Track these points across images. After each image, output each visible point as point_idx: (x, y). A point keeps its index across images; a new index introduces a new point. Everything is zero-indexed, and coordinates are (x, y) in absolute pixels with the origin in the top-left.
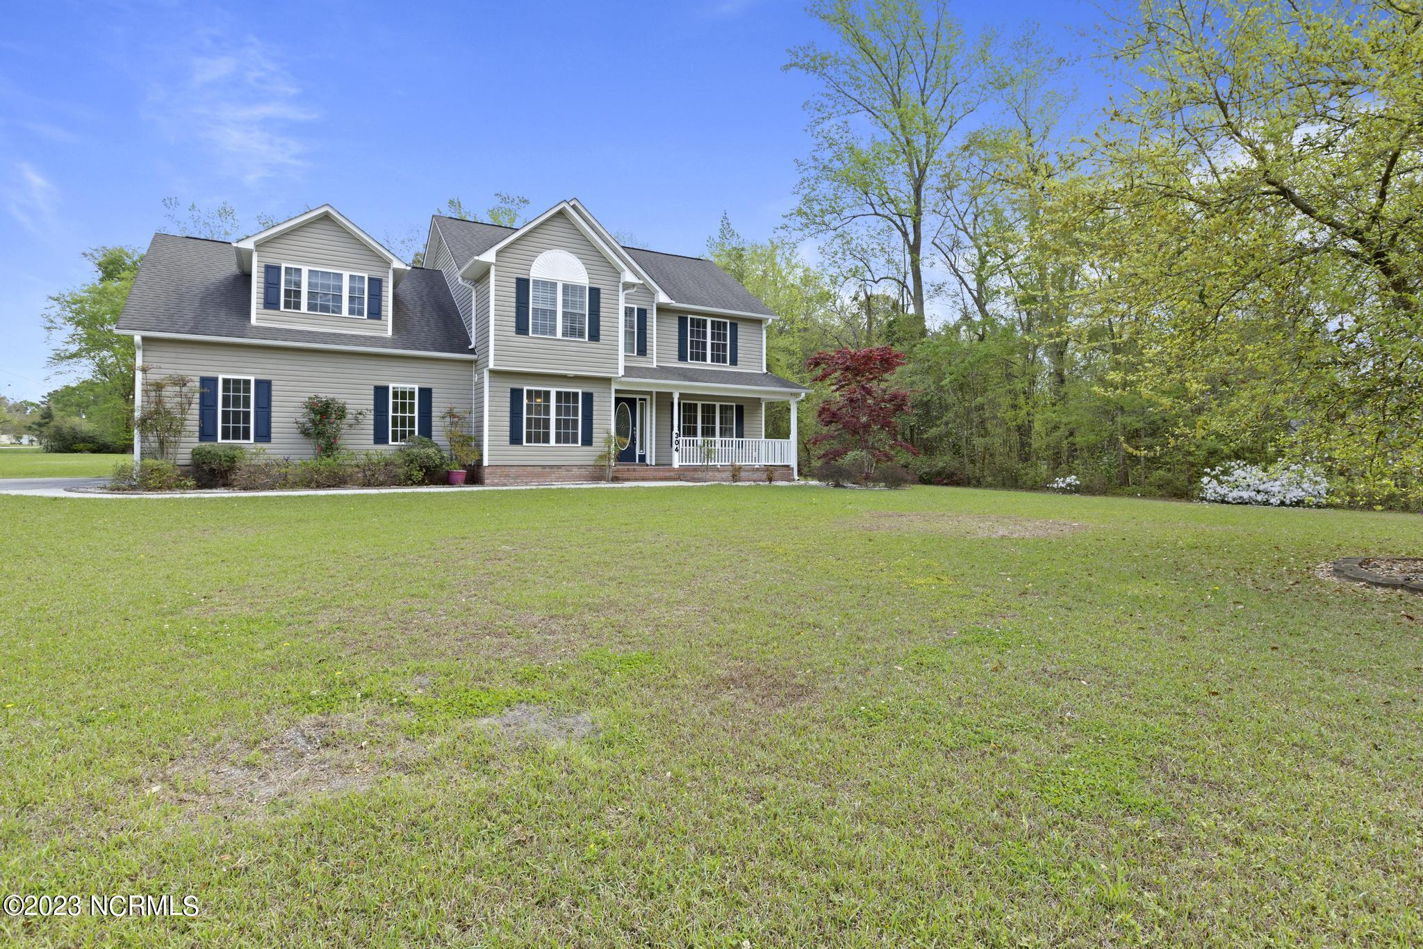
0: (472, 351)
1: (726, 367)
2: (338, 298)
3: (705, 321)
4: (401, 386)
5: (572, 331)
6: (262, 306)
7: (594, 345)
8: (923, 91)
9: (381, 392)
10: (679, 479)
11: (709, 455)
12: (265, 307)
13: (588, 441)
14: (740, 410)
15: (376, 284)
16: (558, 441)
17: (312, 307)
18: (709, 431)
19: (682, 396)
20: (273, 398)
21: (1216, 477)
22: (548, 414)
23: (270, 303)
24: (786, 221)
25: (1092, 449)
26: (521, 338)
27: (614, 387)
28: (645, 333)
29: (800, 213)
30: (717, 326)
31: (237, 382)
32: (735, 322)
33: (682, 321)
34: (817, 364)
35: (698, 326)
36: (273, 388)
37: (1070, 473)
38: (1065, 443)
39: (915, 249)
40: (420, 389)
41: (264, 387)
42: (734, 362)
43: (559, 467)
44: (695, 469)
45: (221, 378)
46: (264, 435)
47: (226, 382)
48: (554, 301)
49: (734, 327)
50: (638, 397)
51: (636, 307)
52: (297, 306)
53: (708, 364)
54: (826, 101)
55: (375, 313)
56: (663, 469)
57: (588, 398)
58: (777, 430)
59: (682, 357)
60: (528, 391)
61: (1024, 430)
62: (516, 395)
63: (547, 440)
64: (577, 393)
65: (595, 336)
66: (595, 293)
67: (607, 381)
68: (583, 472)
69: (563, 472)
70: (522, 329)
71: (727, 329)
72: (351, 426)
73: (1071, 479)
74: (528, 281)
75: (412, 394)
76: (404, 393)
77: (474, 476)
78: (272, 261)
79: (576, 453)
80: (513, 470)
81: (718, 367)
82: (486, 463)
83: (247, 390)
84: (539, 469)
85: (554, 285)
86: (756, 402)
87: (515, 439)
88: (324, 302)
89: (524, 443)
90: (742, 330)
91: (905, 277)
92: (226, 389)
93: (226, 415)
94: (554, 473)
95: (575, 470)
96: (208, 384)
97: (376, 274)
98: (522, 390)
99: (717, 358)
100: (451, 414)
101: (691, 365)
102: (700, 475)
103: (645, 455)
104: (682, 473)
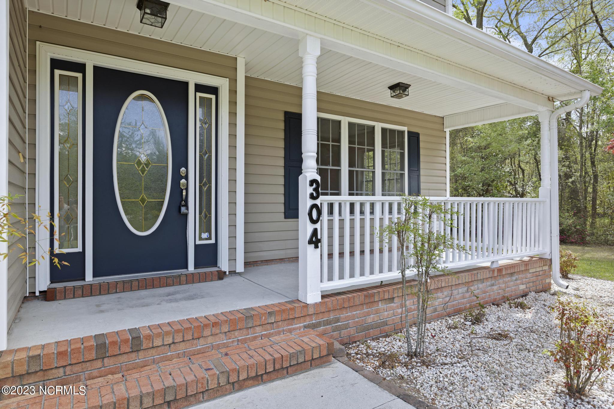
50: (191, 79)
103: (215, 246)
104: (332, 316)
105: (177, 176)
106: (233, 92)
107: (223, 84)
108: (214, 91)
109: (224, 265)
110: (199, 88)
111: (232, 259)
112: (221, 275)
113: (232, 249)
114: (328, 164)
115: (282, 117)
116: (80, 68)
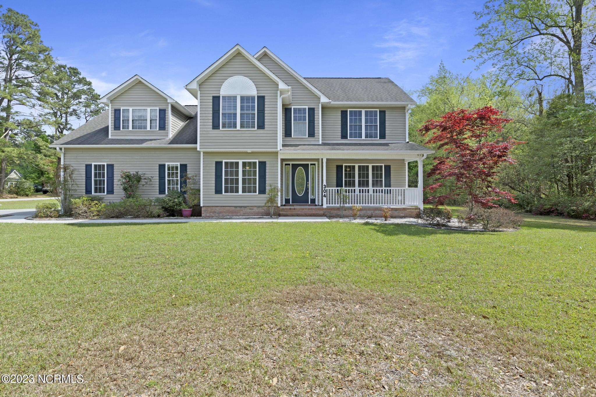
1: (378, 140)
2: (145, 122)
3: (361, 111)
4: (171, 164)
5: (247, 124)
6: (113, 129)
7: (261, 131)
9: (162, 167)
12: (115, 130)
13: (262, 191)
14: (388, 168)
15: (163, 112)
16: (244, 191)
17: (133, 127)
18: (364, 183)
20: (115, 173)
22: (238, 176)
23: (117, 128)
26: (216, 131)
28: (314, 123)
30: (369, 114)
31: (100, 166)
32: (383, 110)
33: (343, 113)
35: (355, 116)
36: (115, 168)
40: (181, 165)
41: (111, 168)
42: (383, 136)
43: (245, 207)
44: (339, 208)
45: (93, 164)
46: (111, 191)
47: (95, 166)
48: (235, 107)
49: (383, 114)
50: (309, 163)
51: (307, 107)
52: (127, 127)
53: (363, 139)
55: (162, 128)
57: (263, 165)
59: (344, 136)
60: (225, 163)
63: (237, 191)
64: (256, 162)
65: (261, 126)
66: (261, 99)
67: (273, 154)
69: (248, 210)
70: (216, 126)
71: (377, 116)
72: (143, 185)
74: (219, 97)
75: (177, 168)
76: (173, 168)
78: (117, 107)
79: (256, 199)
80: (218, 209)
82: (202, 205)
83: (104, 169)
84: (233, 208)
85: (235, 98)
86: (401, 162)
87: (218, 191)
88: (140, 124)
89: (223, 193)
90: (389, 115)
92: (95, 169)
93: (96, 181)
94: (242, 210)
95: (255, 209)
96: (88, 167)
97: (163, 107)
98: (222, 162)
99: (370, 135)
101: (350, 140)
102: (343, 212)
103: (315, 199)
104: (329, 211)
105: (307, 184)
106: (318, 164)
107: (316, 163)
108: (315, 164)
109: (317, 203)
110: (311, 164)
111: (318, 202)
112: (316, 205)
113: (318, 200)
114: (351, 178)
115: (336, 167)
116: (289, 164)
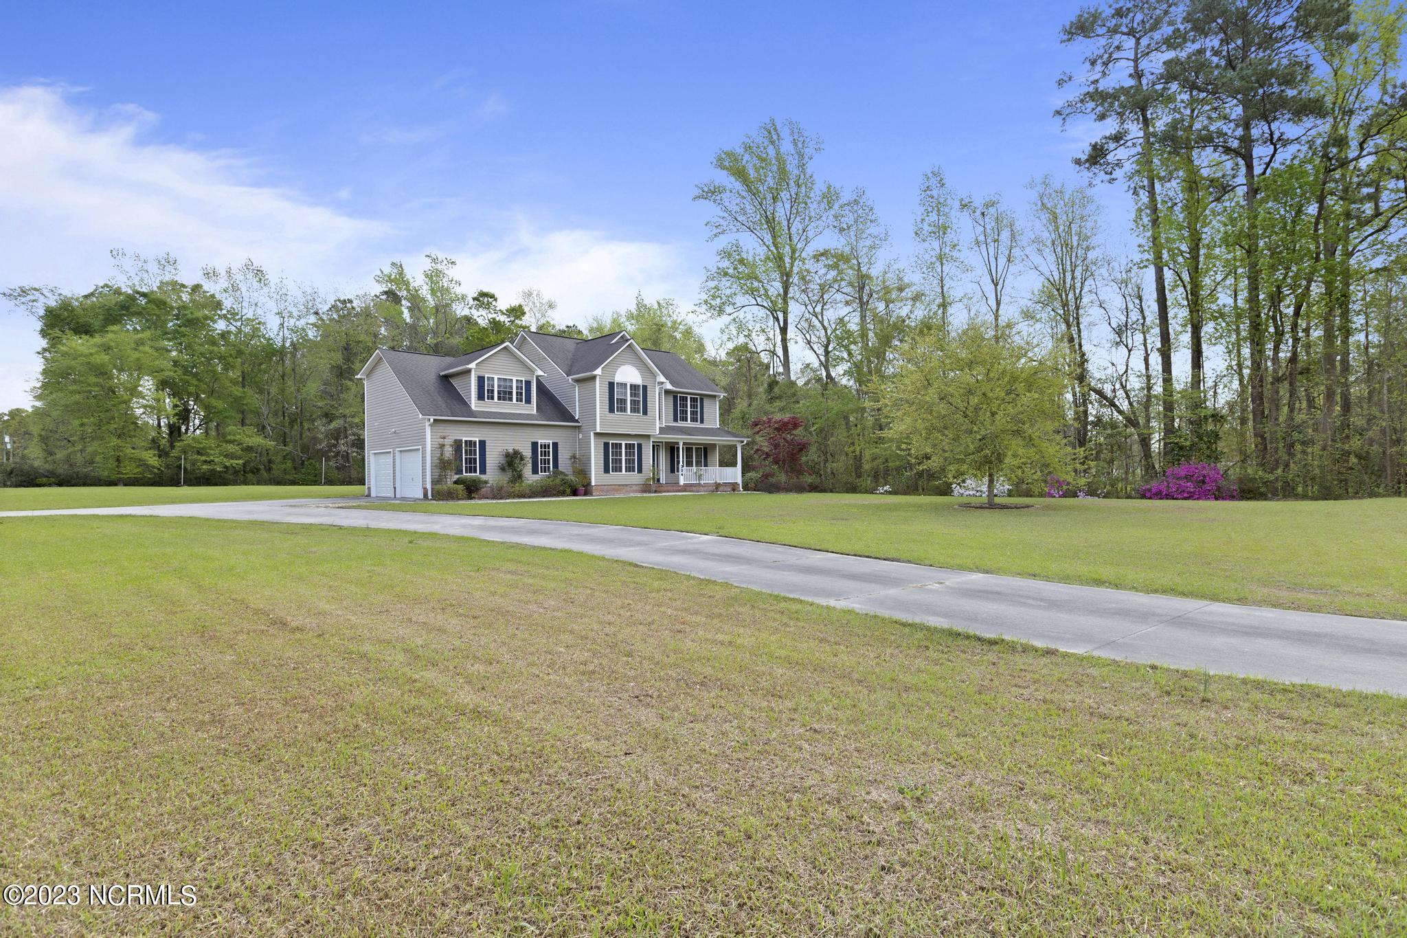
0: (577, 421)
1: (698, 425)
2: (511, 393)
3: (687, 398)
4: (543, 441)
5: (634, 410)
6: (476, 399)
7: (645, 417)
8: (789, 221)
9: (534, 445)
10: (685, 491)
11: (700, 477)
12: (478, 400)
13: (640, 471)
14: (706, 449)
15: (528, 383)
16: (626, 471)
17: (499, 398)
18: (690, 463)
19: (684, 444)
20: (486, 450)
21: (959, 484)
22: (621, 456)
23: (481, 397)
24: (696, 308)
25: (898, 469)
26: (612, 415)
27: (652, 440)
29: (706, 302)
30: (693, 400)
31: (470, 441)
32: (703, 397)
33: (675, 398)
34: (756, 425)
35: (683, 401)
36: (486, 444)
37: (886, 485)
38: (882, 467)
39: (784, 330)
40: (552, 443)
41: (483, 443)
42: (702, 422)
43: (627, 485)
44: (691, 485)
45: (463, 440)
46: (483, 471)
47: (466, 442)
48: (626, 393)
49: (702, 400)
52: (493, 398)
53: (689, 424)
54: (722, 222)
55: (528, 401)
56: (674, 485)
57: (640, 446)
58: (728, 462)
59: (675, 420)
60: (612, 443)
61: (858, 459)
62: (606, 445)
63: (621, 471)
64: (635, 444)
65: (645, 413)
66: (645, 388)
67: (648, 437)
68: (638, 488)
69: (628, 488)
70: (611, 410)
71: (698, 401)
72: (522, 464)
73: (887, 488)
74: (614, 383)
75: (549, 446)
76: (545, 445)
77: (587, 492)
78: (481, 374)
79: (635, 478)
80: (606, 487)
81: (694, 425)
82: (593, 484)
83: (475, 446)
84: (618, 486)
85: (626, 384)
86: (714, 446)
87: (606, 470)
88: (505, 395)
89: (611, 472)
90: (706, 402)
91: (774, 346)
92: (466, 446)
93: (467, 459)
94: (624, 488)
95: (634, 486)
96: (457, 445)
97: (528, 379)
98: (610, 443)
99: (694, 420)
100: (574, 457)
101: (680, 424)
102: (694, 489)
